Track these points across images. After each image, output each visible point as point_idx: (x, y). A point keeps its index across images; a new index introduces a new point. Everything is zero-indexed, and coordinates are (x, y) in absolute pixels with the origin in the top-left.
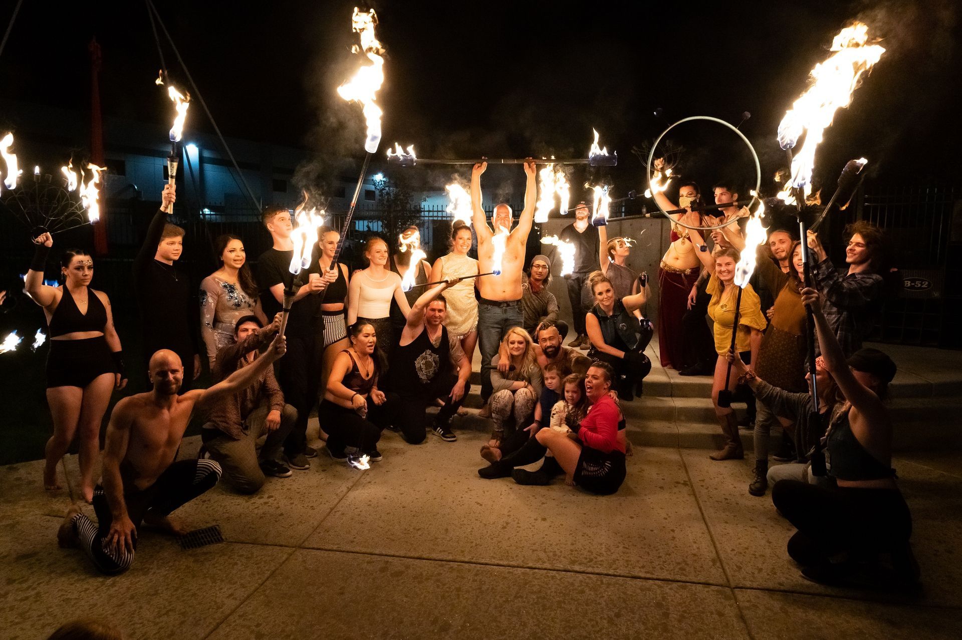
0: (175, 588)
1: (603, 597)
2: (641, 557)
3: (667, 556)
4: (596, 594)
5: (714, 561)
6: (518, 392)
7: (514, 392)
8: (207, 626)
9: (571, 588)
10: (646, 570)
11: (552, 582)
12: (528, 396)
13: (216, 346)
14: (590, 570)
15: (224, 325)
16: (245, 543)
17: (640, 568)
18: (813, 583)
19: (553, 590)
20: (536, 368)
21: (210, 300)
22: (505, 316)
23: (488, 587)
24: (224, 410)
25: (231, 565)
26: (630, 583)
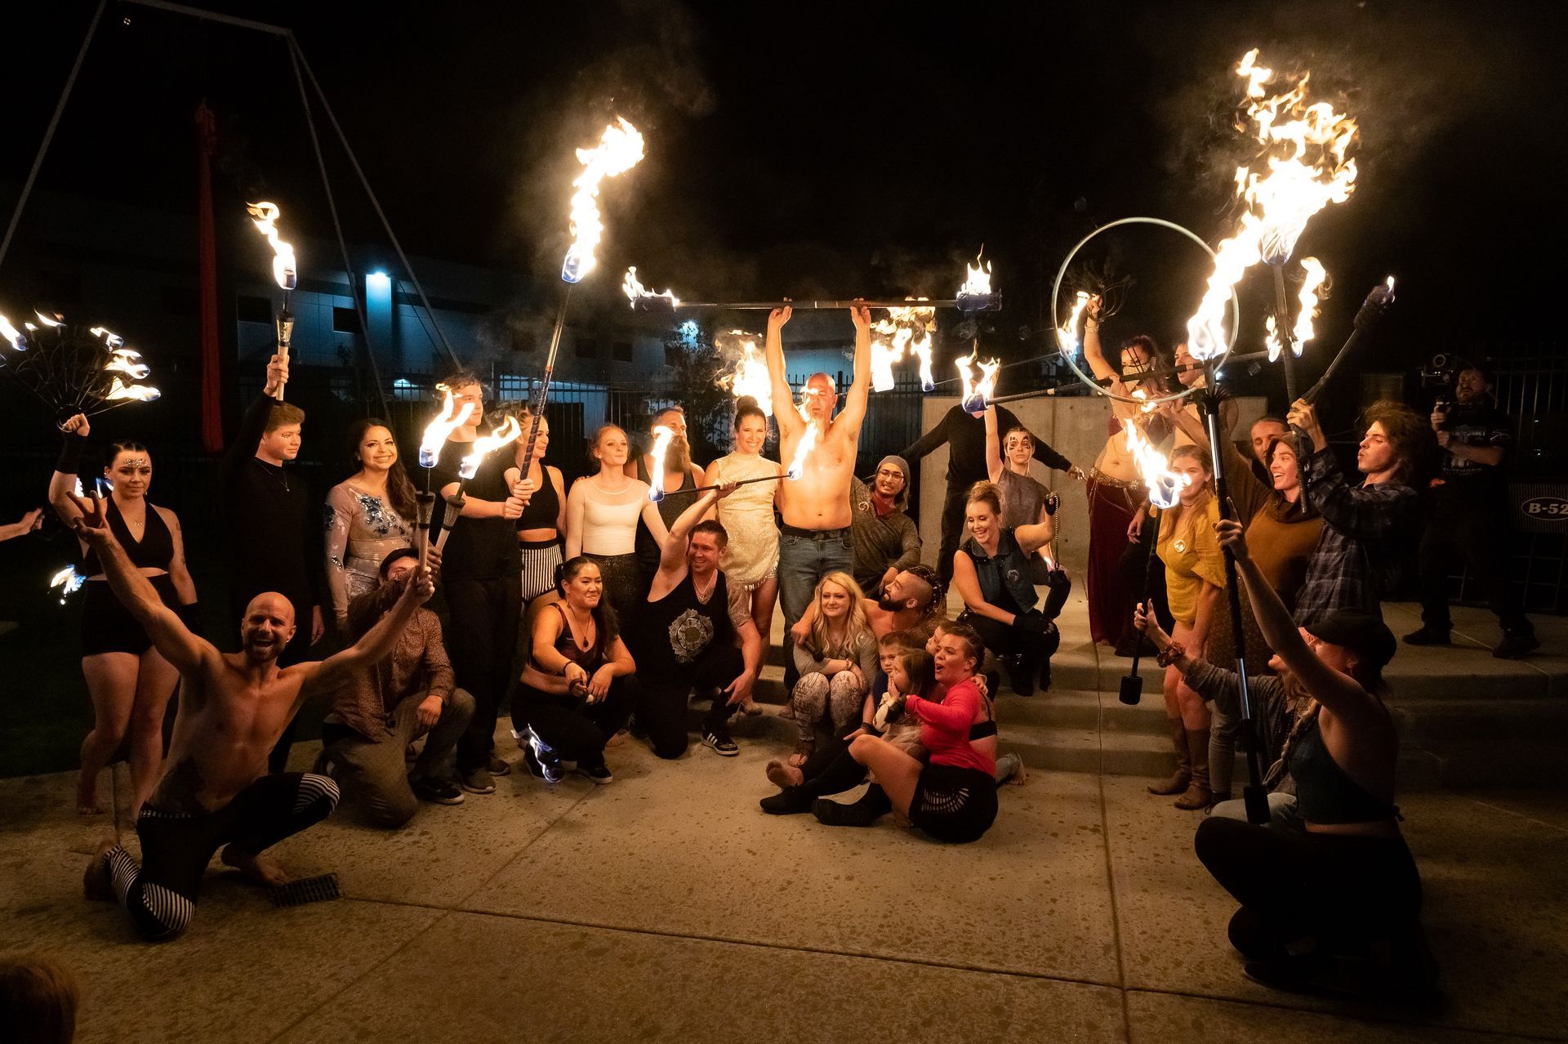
0: (250, 963)
1: (913, 995)
2: (990, 939)
3: (1034, 939)
4: (902, 991)
5: (1107, 948)
6: (835, 677)
7: (830, 677)
8: (289, 1017)
9: (865, 981)
10: (992, 959)
11: (837, 971)
12: (852, 683)
13: (347, 594)
14: (903, 955)
15: (361, 561)
16: (371, 901)
17: (984, 954)
18: (1259, 986)
19: (835, 983)
20: (868, 639)
21: (340, 522)
22: (821, 555)
23: (734, 975)
24: (355, 696)
25: (343, 932)
26: (961, 976)
